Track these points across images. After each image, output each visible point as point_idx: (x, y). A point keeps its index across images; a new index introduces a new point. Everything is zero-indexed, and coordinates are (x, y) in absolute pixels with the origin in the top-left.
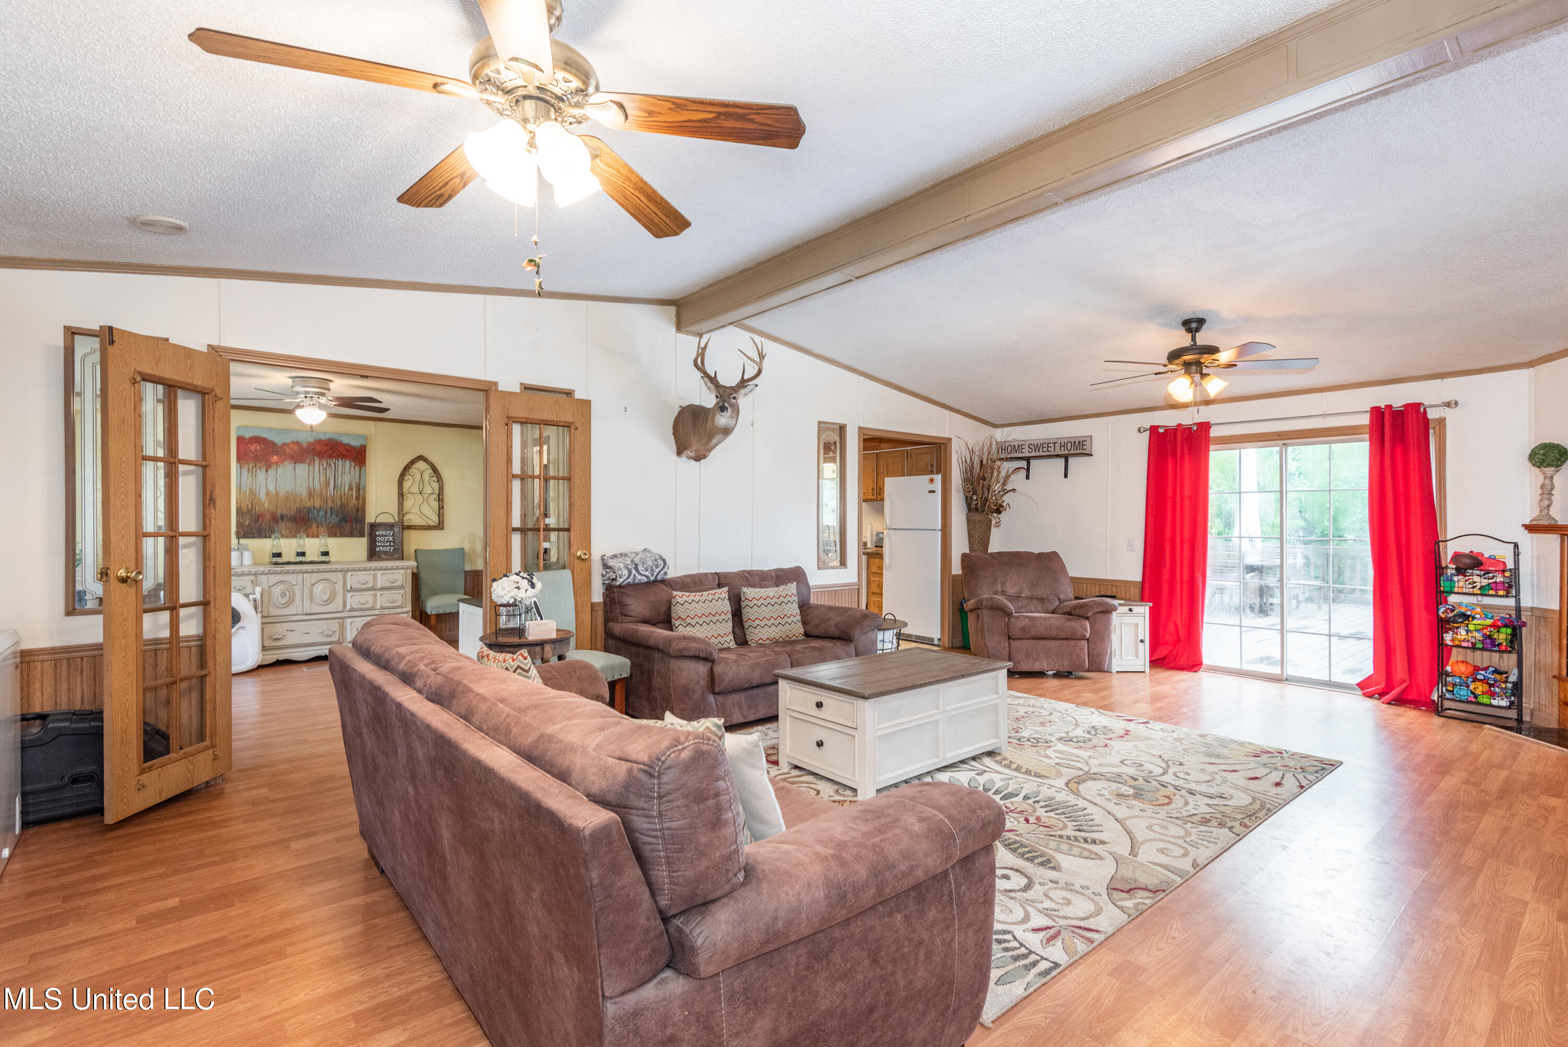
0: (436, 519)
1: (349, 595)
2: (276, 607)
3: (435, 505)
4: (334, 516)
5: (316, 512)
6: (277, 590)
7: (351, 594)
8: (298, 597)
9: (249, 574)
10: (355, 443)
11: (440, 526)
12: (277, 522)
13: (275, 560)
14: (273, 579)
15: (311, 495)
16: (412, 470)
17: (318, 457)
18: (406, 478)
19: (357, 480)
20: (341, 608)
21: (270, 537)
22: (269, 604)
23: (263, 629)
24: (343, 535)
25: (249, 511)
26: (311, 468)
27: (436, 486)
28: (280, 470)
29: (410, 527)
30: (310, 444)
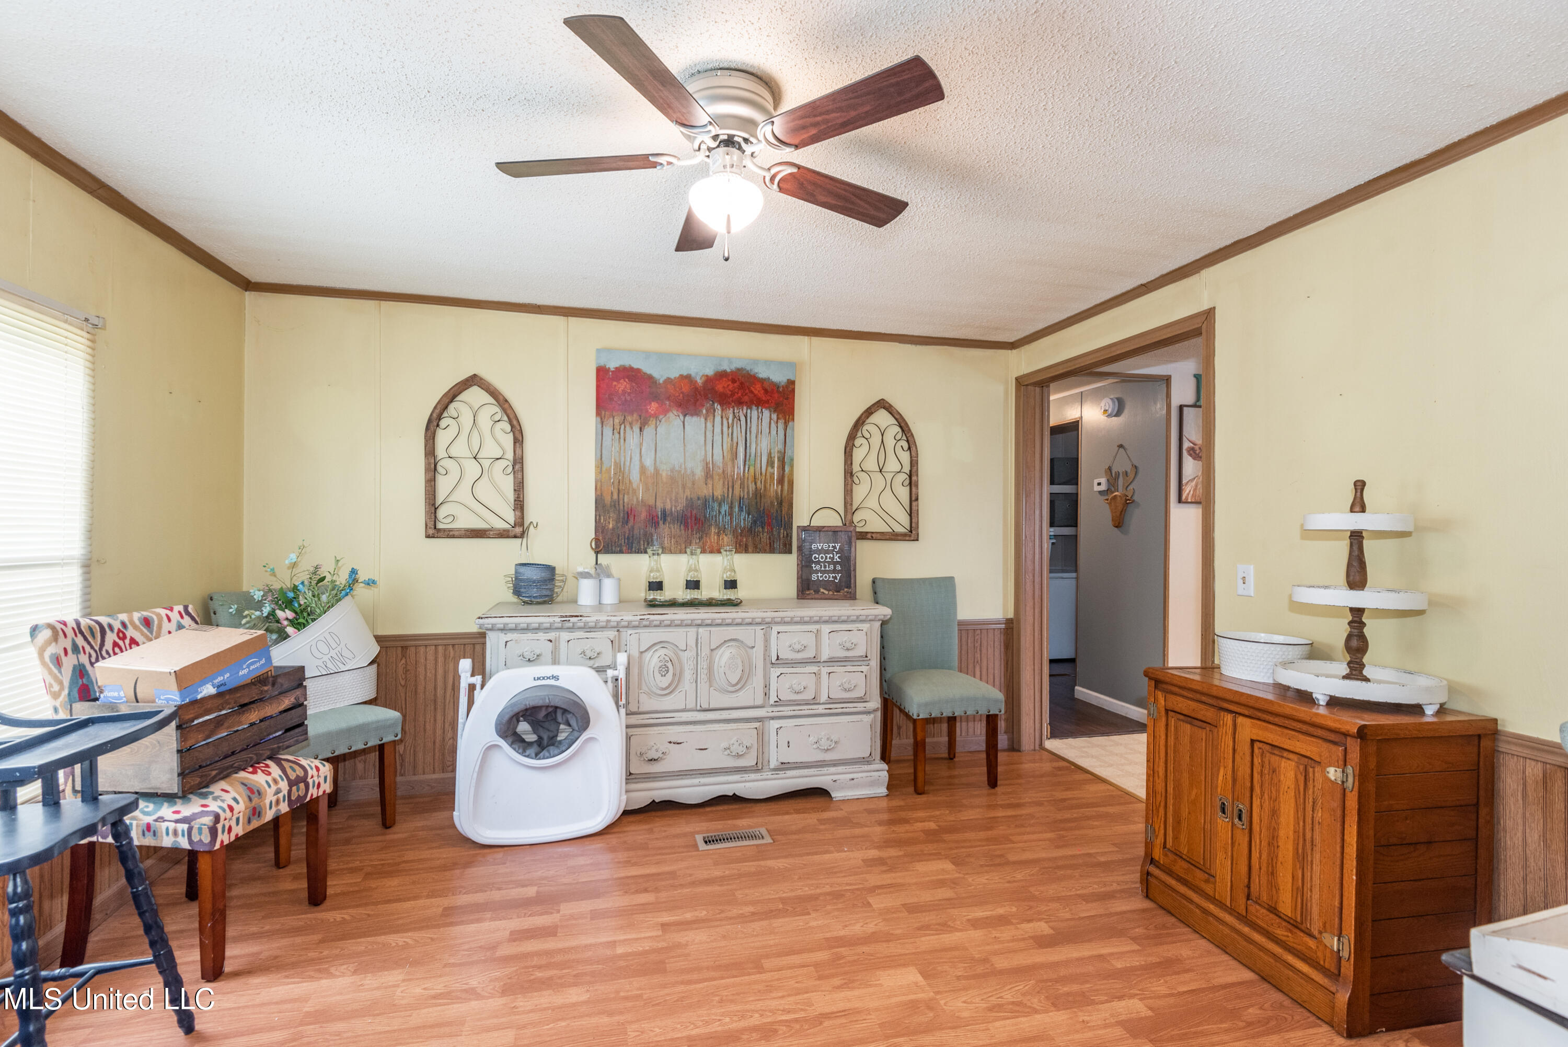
0: (904, 519)
1: (775, 672)
2: (650, 694)
3: (903, 493)
4: (744, 514)
5: (716, 505)
6: (653, 660)
7: (778, 671)
8: (688, 675)
9: (606, 626)
10: (778, 377)
11: (911, 534)
12: (656, 525)
13: (652, 595)
14: (649, 637)
15: (708, 475)
16: (867, 427)
17: (721, 404)
18: (858, 442)
19: (780, 446)
20: (759, 702)
21: (646, 552)
22: (640, 687)
23: (628, 738)
24: (758, 550)
25: (615, 505)
26: (709, 425)
27: (905, 457)
28: (662, 429)
29: (863, 536)
30: (708, 380)
